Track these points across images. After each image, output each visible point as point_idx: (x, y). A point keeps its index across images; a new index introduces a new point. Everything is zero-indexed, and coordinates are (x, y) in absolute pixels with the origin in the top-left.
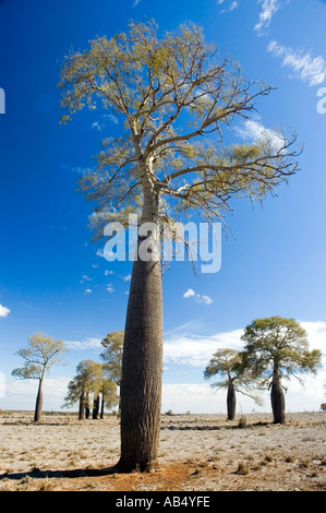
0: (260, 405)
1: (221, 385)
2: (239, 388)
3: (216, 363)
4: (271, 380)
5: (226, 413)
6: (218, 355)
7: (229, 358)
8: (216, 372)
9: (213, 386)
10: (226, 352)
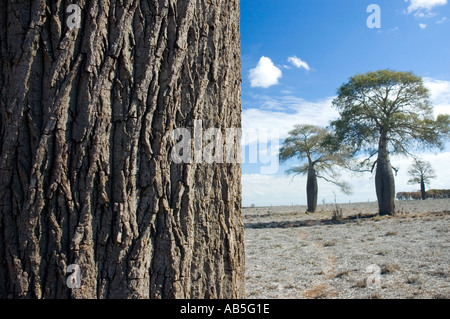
0: (348, 193)
1: (298, 170)
2: (321, 173)
3: (292, 144)
4: (375, 158)
5: (306, 204)
6: (294, 133)
7: (309, 135)
8: (293, 154)
9: (288, 172)
10: (306, 128)
